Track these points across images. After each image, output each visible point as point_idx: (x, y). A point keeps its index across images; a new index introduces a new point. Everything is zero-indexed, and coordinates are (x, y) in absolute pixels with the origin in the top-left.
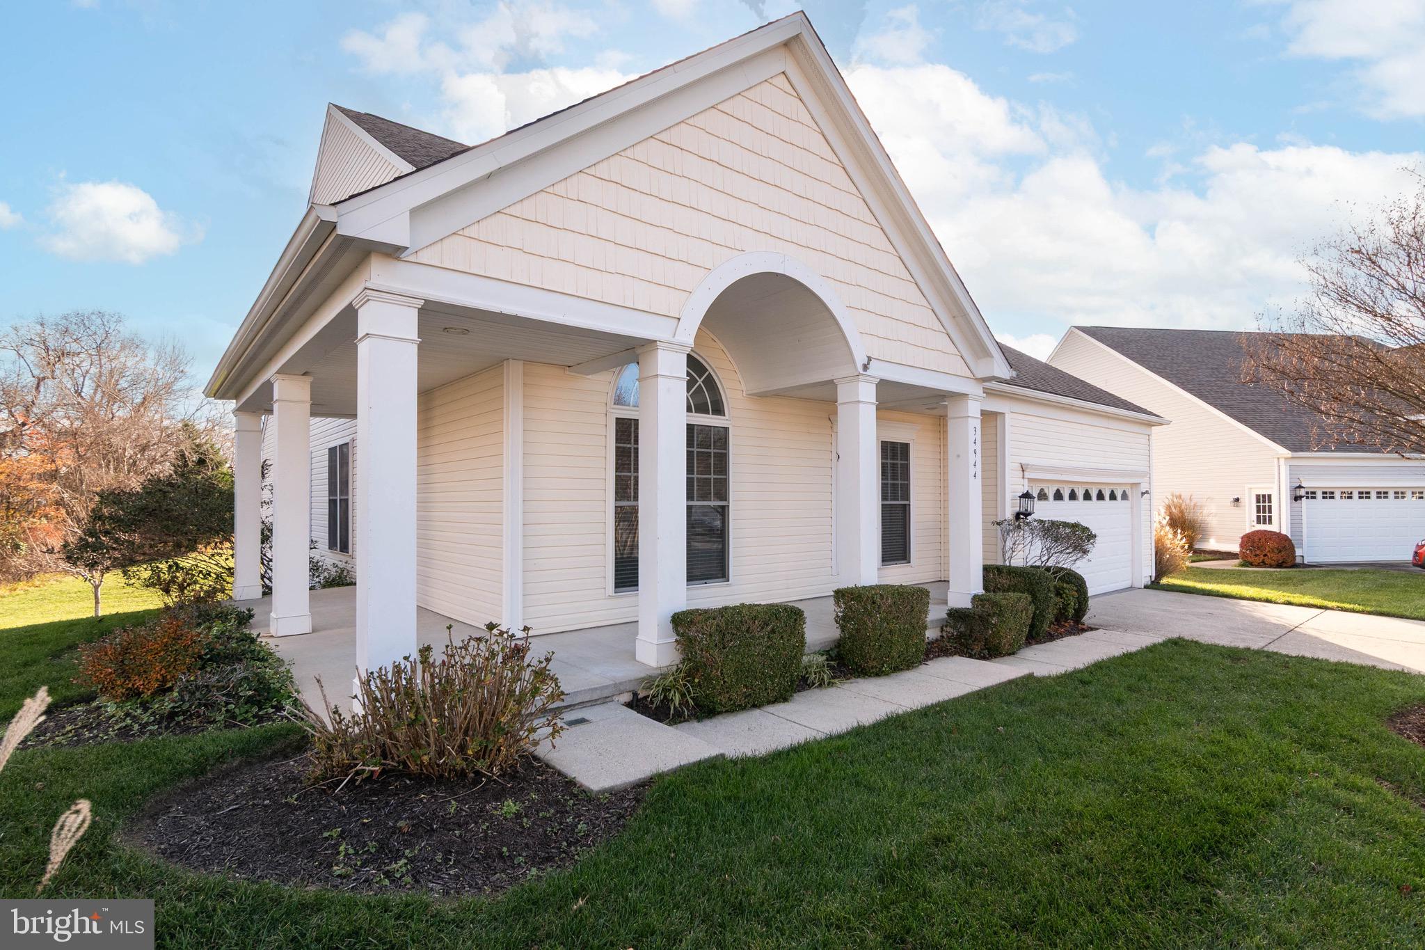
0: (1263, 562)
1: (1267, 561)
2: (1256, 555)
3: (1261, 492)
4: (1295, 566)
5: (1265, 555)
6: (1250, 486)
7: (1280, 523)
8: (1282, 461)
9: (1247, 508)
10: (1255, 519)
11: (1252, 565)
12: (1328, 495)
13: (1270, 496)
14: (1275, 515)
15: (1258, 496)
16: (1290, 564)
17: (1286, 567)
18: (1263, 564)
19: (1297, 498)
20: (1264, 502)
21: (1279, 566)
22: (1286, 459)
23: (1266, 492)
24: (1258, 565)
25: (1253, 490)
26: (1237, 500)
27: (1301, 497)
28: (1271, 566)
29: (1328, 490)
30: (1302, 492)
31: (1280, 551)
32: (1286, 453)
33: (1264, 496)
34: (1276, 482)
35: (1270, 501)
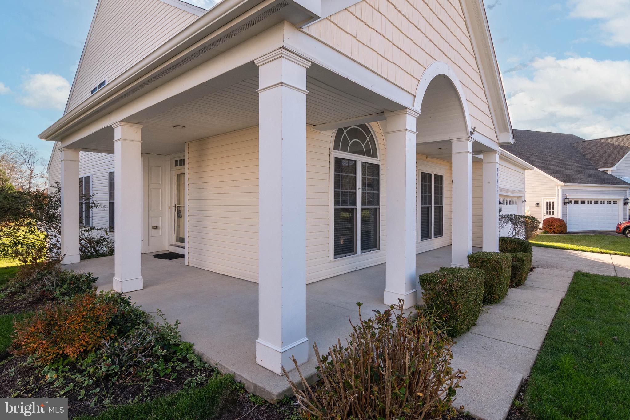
0: (554, 231)
1: (556, 231)
2: (550, 229)
3: (549, 201)
4: (566, 233)
5: (554, 229)
6: (544, 198)
7: (558, 214)
8: (560, 187)
9: (542, 207)
10: (546, 212)
11: (548, 233)
12: (576, 202)
13: (553, 202)
14: (555, 211)
15: (547, 203)
16: (564, 232)
17: (563, 234)
18: (554, 233)
19: (565, 203)
20: (550, 205)
21: (560, 233)
22: (561, 186)
23: (552, 201)
24: (551, 233)
25: (545, 200)
26: (538, 204)
27: (567, 203)
28: (557, 233)
29: (576, 200)
30: (567, 201)
31: (561, 227)
32: (562, 184)
33: (550, 202)
34: (557, 196)
35: (553, 204)
